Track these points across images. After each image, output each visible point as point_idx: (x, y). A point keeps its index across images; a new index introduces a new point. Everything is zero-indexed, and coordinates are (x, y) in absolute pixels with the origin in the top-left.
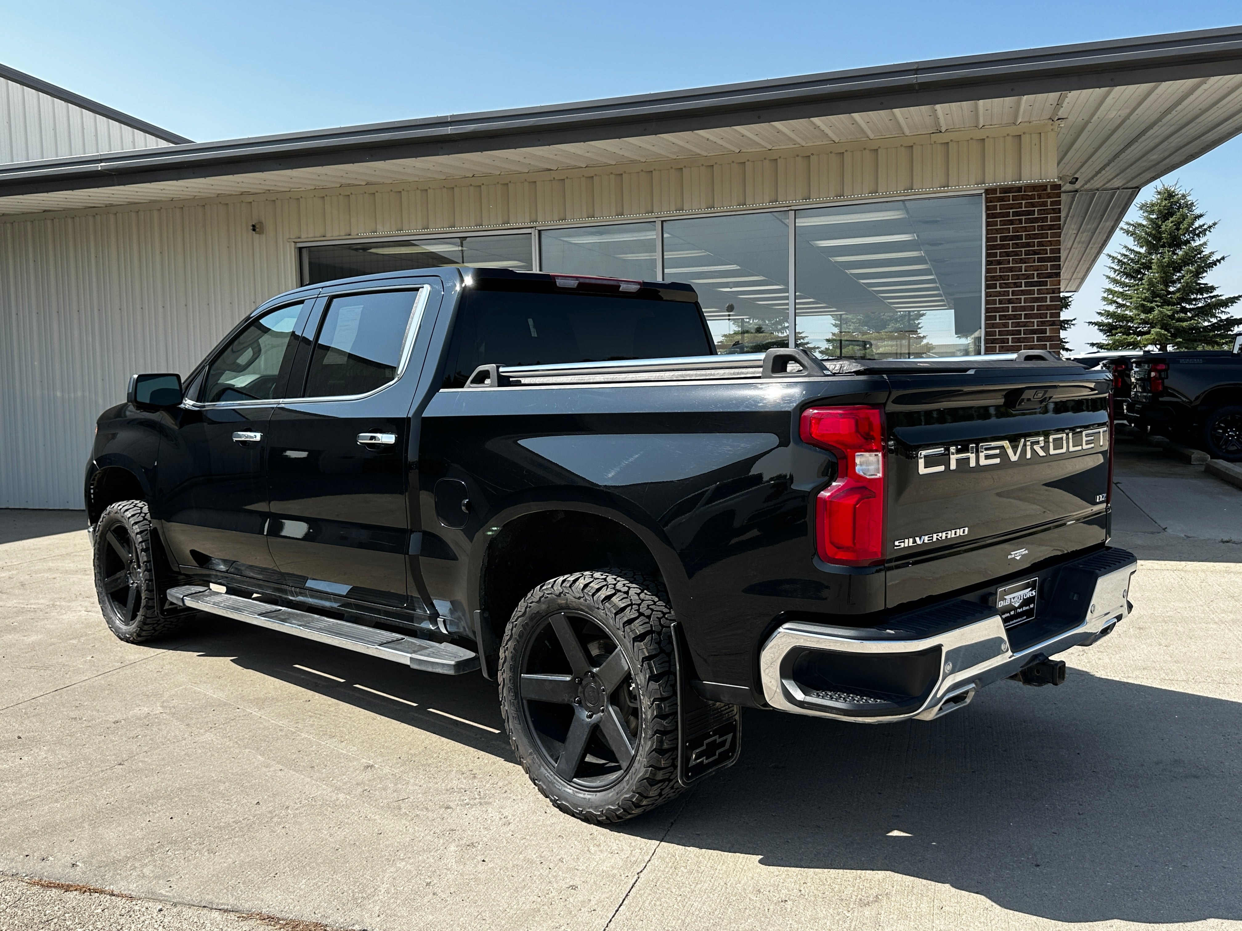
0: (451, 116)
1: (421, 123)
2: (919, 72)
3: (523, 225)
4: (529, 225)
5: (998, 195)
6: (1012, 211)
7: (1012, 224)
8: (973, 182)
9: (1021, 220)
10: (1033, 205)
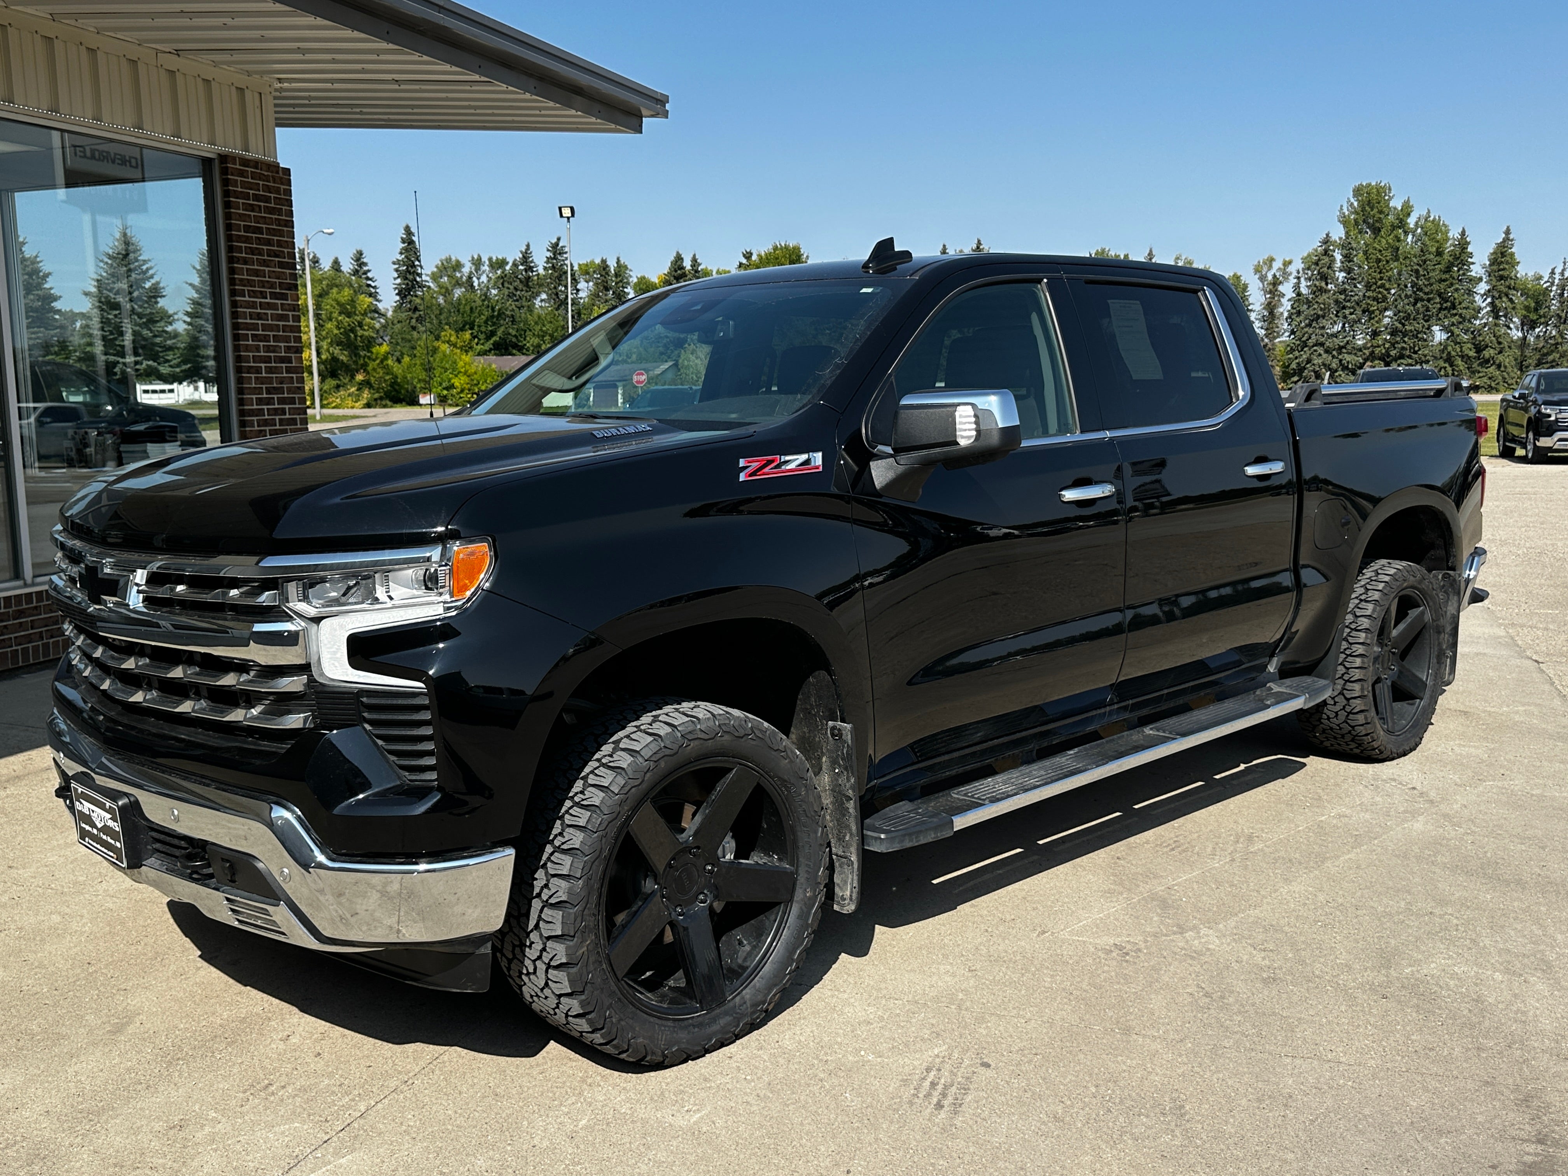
5: (238, 167)
6: (251, 192)
7: (253, 211)
8: (205, 139)
9: (260, 206)
10: (268, 189)
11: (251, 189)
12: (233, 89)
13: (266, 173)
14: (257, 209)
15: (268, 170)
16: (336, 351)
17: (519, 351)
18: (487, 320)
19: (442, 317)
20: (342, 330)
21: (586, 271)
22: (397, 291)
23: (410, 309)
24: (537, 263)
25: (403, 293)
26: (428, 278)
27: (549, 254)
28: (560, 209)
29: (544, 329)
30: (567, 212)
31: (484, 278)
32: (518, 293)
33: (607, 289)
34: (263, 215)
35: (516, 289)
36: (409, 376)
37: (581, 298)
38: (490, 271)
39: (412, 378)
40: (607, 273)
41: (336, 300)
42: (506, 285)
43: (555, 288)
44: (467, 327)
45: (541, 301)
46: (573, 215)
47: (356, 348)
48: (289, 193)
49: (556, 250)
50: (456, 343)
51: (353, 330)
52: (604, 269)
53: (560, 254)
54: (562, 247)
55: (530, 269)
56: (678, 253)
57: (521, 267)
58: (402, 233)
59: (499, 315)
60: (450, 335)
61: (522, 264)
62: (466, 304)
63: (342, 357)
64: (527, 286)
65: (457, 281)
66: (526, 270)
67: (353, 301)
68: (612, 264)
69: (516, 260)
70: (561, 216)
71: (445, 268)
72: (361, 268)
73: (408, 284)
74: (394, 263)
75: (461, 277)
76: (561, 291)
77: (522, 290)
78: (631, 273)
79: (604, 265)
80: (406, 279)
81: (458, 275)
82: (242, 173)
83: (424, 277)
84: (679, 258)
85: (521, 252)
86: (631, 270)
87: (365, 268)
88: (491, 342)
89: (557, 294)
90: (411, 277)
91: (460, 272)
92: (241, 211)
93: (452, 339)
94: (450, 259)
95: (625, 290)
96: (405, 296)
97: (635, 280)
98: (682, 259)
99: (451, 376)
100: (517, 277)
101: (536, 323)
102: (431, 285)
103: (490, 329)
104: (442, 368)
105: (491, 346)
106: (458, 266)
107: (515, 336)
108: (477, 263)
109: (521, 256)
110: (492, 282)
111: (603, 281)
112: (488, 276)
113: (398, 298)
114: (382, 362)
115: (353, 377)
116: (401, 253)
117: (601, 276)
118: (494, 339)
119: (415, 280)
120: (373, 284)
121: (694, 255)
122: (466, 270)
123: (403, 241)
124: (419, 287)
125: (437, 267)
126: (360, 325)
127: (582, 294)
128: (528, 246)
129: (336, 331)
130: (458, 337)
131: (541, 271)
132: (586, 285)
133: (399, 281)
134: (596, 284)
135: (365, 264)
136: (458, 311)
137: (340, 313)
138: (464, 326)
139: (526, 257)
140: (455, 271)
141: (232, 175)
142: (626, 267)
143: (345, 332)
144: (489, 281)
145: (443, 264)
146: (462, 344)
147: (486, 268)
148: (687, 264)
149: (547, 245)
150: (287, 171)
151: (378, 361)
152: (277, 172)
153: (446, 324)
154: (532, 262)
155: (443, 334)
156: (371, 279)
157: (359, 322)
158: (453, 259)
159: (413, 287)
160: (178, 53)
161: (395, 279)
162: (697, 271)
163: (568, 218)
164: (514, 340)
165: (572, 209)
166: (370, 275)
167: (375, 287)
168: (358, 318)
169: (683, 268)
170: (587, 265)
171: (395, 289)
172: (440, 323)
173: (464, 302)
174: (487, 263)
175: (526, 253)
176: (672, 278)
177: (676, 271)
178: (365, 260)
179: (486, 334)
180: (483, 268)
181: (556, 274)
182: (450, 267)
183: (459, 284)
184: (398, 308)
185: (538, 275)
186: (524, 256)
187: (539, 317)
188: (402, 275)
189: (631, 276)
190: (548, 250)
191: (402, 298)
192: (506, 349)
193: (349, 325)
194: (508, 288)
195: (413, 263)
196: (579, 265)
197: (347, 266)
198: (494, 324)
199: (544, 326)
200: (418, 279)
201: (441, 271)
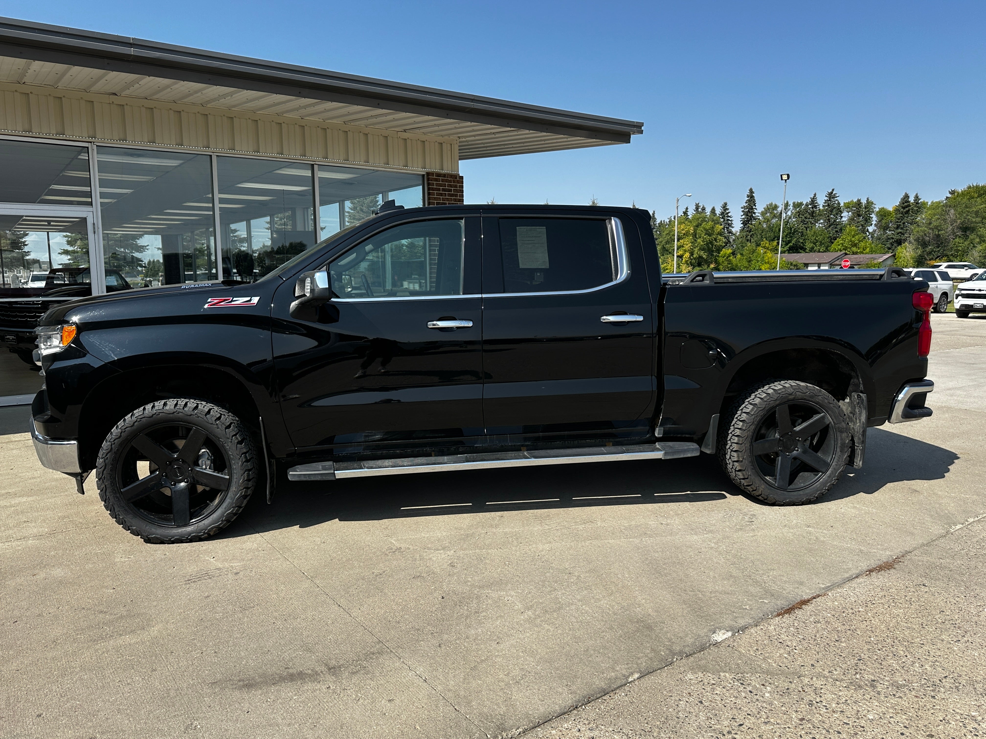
0: (133, 39)
1: (99, 37)
2: (474, 101)
3: (81, 139)
4: (87, 139)
5: (435, 177)
6: (441, 188)
7: (442, 196)
8: (420, 166)
9: (445, 194)
10: (451, 186)
11: (441, 186)
12: (437, 144)
13: (450, 179)
14: (444, 195)
15: (451, 177)
16: (702, 253)
17: (804, 251)
18: (787, 235)
19: (763, 234)
20: (705, 243)
21: (848, 206)
22: (742, 222)
23: (748, 231)
24: (819, 204)
25: (745, 223)
26: (759, 215)
27: (826, 198)
28: (781, 176)
29: (817, 238)
30: (785, 177)
31: (789, 213)
32: (807, 220)
33: (859, 216)
34: (447, 197)
35: (806, 218)
36: (739, 265)
37: (843, 221)
38: (793, 209)
39: (740, 266)
40: (860, 207)
41: (704, 228)
42: (801, 216)
43: (828, 216)
44: (776, 238)
45: (820, 225)
46: (788, 178)
47: (713, 251)
48: (462, 187)
49: (831, 196)
50: (769, 247)
51: (711, 242)
52: (859, 205)
53: (833, 198)
54: (835, 194)
55: (815, 207)
56: (906, 193)
57: (810, 206)
58: (748, 193)
59: (794, 232)
60: (766, 243)
61: (810, 205)
62: (776, 227)
63: (704, 256)
64: (813, 216)
65: (774, 215)
66: (812, 208)
67: (713, 228)
68: (864, 201)
69: (807, 202)
70: (782, 179)
71: (769, 209)
72: (725, 211)
73: (748, 218)
74: (742, 208)
75: (777, 213)
76: (832, 218)
77: (809, 218)
78: (875, 206)
79: (859, 203)
80: (747, 215)
81: (775, 212)
82: (436, 180)
83: (757, 214)
84: (907, 196)
85: (811, 198)
86: (875, 204)
87: (727, 211)
88: (788, 246)
89: (829, 219)
90: (750, 214)
91: (776, 210)
92: (435, 196)
93: (767, 245)
94: (772, 204)
95: (871, 216)
96: (746, 224)
97: (877, 210)
98: (909, 197)
99: (760, 264)
100: (807, 212)
101: (813, 236)
102: (760, 218)
103: (788, 239)
104: (757, 260)
105: (788, 249)
106: (776, 207)
107: (802, 243)
108: (787, 205)
109: (810, 200)
110: (793, 215)
111: (857, 211)
112: (792, 212)
113: (742, 225)
114: (727, 258)
115: (709, 266)
116: (746, 203)
117: (857, 208)
118: (789, 245)
119: (752, 216)
120: (730, 219)
121: (917, 194)
122: (779, 209)
123: (748, 196)
124: (754, 219)
125: (764, 208)
126: (716, 240)
127: (843, 219)
128: (815, 195)
129: (702, 243)
130: (770, 244)
131: (821, 208)
132: (847, 213)
133: (743, 217)
134: (853, 213)
135: (728, 209)
136: (772, 230)
137: (706, 234)
138: (774, 238)
139: (813, 201)
140: (773, 210)
141: (431, 181)
142: (872, 203)
143: (707, 243)
144: (792, 214)
145: (767, 207)
146: (772, 247)
147: (791, 207)
148: (912, 200)
149: (826, 193)
150: (462, 178)
151: (725, 258)
152: (456, 178)
153: (765, 237)
154: (816, 203)
155: (762, 243)
156: (729, 217)
157: (715, 239)
158: (774, 203)
159: (751, 219)
160: (405, 131)
161: (742, 216)
162: (917, 203)
163: (786, 180)
164: (801, 245)
165: (788, 176)
166: (729, 215)
167: (731, 221)
168: (714, 236)
169: (909, 202)
170: (849, 203)
171: (741, 221)
172: (762, 237)
173: (775, 226)
174: (792, 205)
175: (813, 198)
176: (901, 208)
177: (903, 204)
178: (728, 207)
179: (786, 242)
180: (789, 208)
181: (830, 209)
182: (771, 208)
183: (775, 217)
184: (742, 230)
185: (820, 209)
186: (812, 200)
187: (815, 233)
188: (746, 214)
189: (875, 208)
190: (826, 196)
191: (744, 226)
192: (797, 250)
193: (709, 240)
194: (802, 218)
195: (752, 207)
196: (844, 203)
197: (718, 211)
198: (791, 237)
199: (817, 237)
200: (754, 215)
201: (767, 211)
